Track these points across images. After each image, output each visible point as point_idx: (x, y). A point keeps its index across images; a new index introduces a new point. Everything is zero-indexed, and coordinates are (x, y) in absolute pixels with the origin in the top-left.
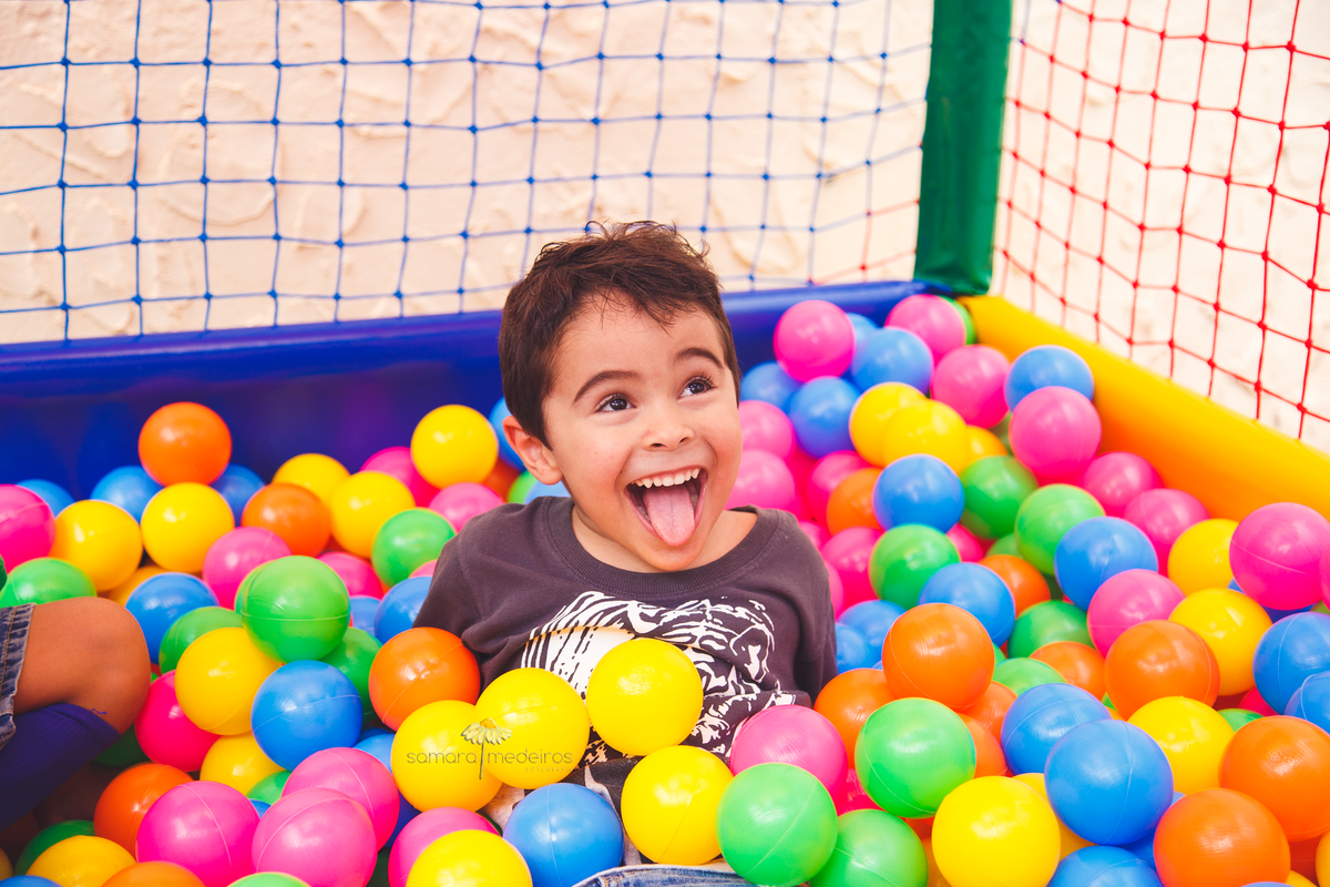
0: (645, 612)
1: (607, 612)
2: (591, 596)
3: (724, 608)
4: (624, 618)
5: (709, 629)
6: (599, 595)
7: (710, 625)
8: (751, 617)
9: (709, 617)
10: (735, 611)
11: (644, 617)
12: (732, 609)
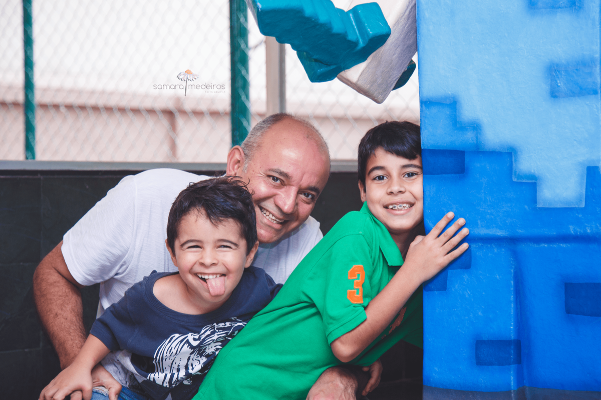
0: (195, 337)
1: (181, 341)
2: (174, 336)
3: (221, 325)
4: (188, 342)
5: (218, 335)
6: (177, 335)
7: (219, 333)
8: (231, 324)
9: (217, 331)
10: (225, 325)
11: (195, 339)
12: (224, 324)
